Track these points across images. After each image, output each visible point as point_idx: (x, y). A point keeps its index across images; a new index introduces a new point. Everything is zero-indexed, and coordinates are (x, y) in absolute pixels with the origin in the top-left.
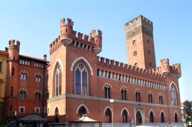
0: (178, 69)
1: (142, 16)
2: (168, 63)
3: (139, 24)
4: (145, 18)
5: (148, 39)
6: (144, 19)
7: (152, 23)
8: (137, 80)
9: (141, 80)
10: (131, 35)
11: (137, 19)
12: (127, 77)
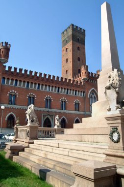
1: (73, 25)
3: (70, 32)
4: (77, 27)
5: (78, 46)
6: (75, 27)
7: (84, 31)
8: (48, 87)
9: (52, 87)
10: (65, 43)
11: (69, 27)
12: (35, 84)
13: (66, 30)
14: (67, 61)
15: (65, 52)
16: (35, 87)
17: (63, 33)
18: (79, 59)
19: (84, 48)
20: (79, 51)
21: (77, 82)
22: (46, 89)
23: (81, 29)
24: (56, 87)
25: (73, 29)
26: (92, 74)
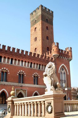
0: (69, 52)
1: (42, 6)
2: (58, 46)
3: (39, 13)
4: (46, 8)
5: (47, 26)
6: (44, 8)
7: (52, 12)
8: (21, 62)
9: (25, 62)
10: (34, 22)
11: (38, 8)
12: (9, 58)
13: (35, 11)
14: (36, 39)
15: (33, 31)
16: (8, 62)
17: (32, 14)
18: (47, 38)
19: (52, 28)
20: (47, 31)
21: (49, 58)
22: (19, 64)
23: (49, 10)
24: (28, 62)
25: (42, 10)
26: (62, 51)
